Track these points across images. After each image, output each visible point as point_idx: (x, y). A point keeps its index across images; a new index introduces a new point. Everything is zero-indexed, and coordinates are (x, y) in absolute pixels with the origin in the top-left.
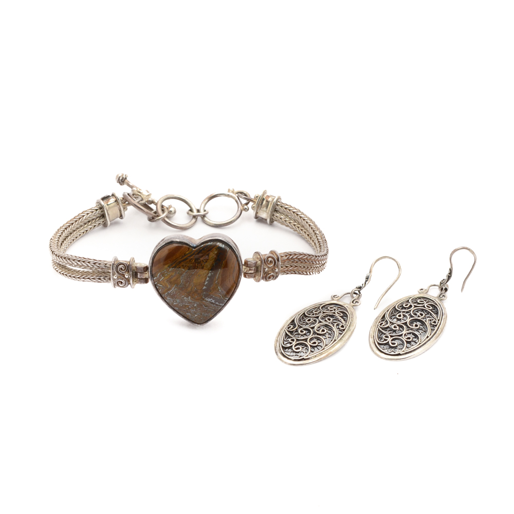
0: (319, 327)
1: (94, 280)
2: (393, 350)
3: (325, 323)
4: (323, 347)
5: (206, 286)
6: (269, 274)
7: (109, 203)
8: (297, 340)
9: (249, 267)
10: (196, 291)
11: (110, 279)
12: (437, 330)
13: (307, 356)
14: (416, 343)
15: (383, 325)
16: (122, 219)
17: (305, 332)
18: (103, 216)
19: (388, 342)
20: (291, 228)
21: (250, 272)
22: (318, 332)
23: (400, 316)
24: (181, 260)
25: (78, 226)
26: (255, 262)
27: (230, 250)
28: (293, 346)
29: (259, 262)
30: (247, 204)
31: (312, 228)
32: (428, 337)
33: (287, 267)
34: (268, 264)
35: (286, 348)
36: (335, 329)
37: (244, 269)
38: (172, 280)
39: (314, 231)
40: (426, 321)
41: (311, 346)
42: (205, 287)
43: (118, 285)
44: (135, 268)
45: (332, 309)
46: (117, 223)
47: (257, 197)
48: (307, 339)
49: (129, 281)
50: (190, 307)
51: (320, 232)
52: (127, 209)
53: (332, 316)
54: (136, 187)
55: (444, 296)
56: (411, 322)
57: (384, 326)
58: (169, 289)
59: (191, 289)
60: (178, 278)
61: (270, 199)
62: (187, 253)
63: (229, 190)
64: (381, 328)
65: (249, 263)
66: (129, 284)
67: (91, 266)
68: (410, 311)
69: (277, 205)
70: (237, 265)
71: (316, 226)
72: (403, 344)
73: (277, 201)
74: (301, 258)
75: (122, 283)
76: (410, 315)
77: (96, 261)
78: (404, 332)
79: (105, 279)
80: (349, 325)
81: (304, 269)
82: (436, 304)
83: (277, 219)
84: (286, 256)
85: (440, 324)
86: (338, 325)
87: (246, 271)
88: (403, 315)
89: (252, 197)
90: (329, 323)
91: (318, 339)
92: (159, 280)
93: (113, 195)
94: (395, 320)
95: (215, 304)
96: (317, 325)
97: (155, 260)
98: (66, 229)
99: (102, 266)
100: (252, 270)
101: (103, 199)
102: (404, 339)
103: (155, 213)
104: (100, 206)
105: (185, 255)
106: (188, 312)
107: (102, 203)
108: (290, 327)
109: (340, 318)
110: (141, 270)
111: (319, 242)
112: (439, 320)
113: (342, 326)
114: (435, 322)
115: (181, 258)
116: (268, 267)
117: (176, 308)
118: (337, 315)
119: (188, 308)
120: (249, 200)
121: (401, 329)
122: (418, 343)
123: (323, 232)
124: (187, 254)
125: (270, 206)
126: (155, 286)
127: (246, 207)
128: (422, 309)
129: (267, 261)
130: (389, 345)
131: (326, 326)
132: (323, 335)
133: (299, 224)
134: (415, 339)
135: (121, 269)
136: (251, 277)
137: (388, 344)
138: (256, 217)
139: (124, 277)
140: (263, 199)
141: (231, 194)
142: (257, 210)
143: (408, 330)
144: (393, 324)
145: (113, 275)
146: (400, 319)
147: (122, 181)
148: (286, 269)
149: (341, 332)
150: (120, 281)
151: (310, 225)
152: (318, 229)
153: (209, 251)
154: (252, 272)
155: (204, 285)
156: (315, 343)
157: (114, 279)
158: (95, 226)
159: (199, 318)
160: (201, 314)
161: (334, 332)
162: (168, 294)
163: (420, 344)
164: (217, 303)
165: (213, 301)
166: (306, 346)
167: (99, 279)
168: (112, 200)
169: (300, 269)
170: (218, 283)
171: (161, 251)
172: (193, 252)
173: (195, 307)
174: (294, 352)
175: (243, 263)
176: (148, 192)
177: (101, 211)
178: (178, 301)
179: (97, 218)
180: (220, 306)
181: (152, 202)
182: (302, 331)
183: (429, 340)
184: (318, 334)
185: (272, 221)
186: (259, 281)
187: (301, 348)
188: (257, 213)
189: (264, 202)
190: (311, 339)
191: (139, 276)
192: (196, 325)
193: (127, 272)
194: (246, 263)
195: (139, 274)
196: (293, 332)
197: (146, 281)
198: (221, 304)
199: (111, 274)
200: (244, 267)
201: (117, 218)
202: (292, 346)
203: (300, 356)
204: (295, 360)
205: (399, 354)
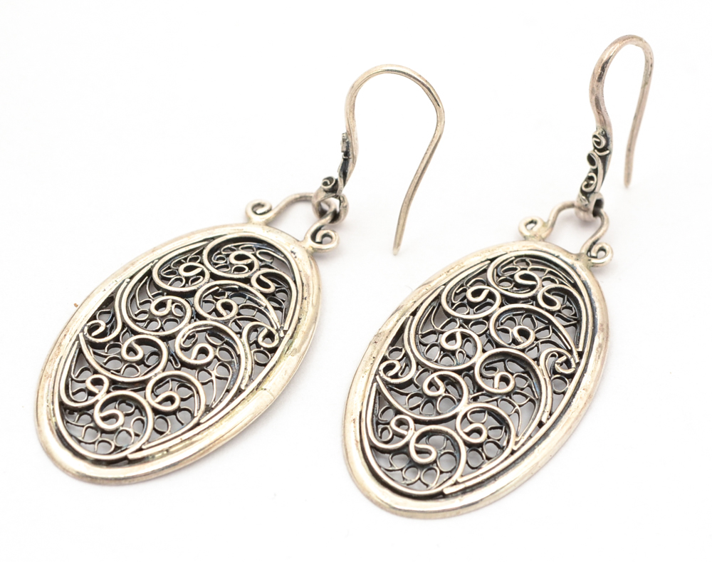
0: (189, 337)
2: (420, 474)
3: (211, 321)
4: (198, 414)
8: (115, 384)
12: (573, 395)
13: (140, 449)
14: (502, 449)
15: (392, 373)
17: (141, 351)
19: (407, 445)
22: (184, 358)
23: (451, 338)
28: (98, 407)
32: (541, 424)
35: (72, 411)
36: (242, 346)
40: (537, 360)
41: (156, 411)
45: (241, 263)
48: (145, 382)
53: (239, 293)
55: (602, 249)
56: (489, 366)
57: (396, 376)
64: (386, 383)
68: (487, 318)
72: (455, 454)
76: (486, 333)
78: (463, 407)
80: (290, 333)
82: (575, 286)
85: (585, 370)
86: (255, 329)
88: (464, 336)
90: (226, 323)
91: (184, 383)
94: (435, 353)
96: (185, 328)
102: (459, 432)
108: (97, 327)
109: (264, 302)
112: (580, 354)
113: (270, 335)
114: (568, 363)
118: (255, 288)
121: (453, 392)
122: (508, 452)
128: (527, 310)
130: (408, 454)
131: (215, 332)
132: (201, 368)
134: (496, 434)
137: (404, 450)
143: (475, 399)
144: (427, 370)
146: (453, 353)
149: (261, 358)
156: (171, 399)
161: (239, 356)
163: (513, 452)
166: (140, 408)
174: (97, 428)
182: (130, 350)
183: (546, 435)
184: (184, 364)
187: (121, 419)
190: (160, 383)
196: (102, 346)
202: (92, 406)
203: (117, 449)
204: (97, 462)
205: (440, 495)
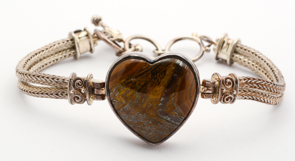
1: (52, 96)
5: (162, 102)
6: (227, 95)
7: (80, 36)
9: (207, 87)
10: (152, 108)
11: (67, 95)
16: (92, 53)
18: (74, 48)
20: (249, 68)
21: (208, 92)
24: (138, 74)
25: (49, 54)
26: (214, 82)
27: (188, 67)
29: (217, 83)
30: (209, 46)
31: (269, 66)
33: (245, 91)
34: (226, 85)
37: (202, 89)
38: (128, 95)
39: (271, 69)
42: (160, 104)
43: (75, 100)
44: (92, 84)
46: (87, 57)
47: (218, 40)
49: (86, 97)
50: (145, 124)
51: (278, 69)
52: (97, 44)
54: (108, 27)
58: (124, 105)
59: (147, 105)
60: (134, 93)
61: (230, 42)
62: (144, 67)
63: (193, 35)
65: (207, 83)
66: (85, 100)
67: (50, 82)
69: (237, 47)
70: (195, 83)
71: (273, 64)
73: (237, 43)
74: (259, 83)
75: (78, 98)
77: (54, 77)
79: (62, 95)
81: (261, 96)
83: (236, 59)
84: (245, 80)
87: (203, 90)
89: (214, 40)
92: (115, 96)
93: (85, 30)
95: (170, 122)
97: (112, 75)
98: (36, 54)
99: (60, 80)
100: (210, 90)
101: (76, 32)
103: (123, 49)
104: (71, 38)
105: (142, 70)
106: (143, 130)
107: (74, 35)
110: (98, 86)
111: (276, 77)
115: (138, 73)
116: (227, 89)
117: (131, 126)
119: (143, 125)
120: (211, 42)
123: (280, 69)
124: (144, 69)
125: (231, 48)
126: (111, 102)
127: (208, 48)
129: (226, 82)
133: (257, 63)
135: (78, 84)
136: (209, 97)
138: (217, 59)
139: (81, 92)
140: (224, 42)
141: (194, 37)
142: (218, 51)
145: (70, 90)
147: (96, 22)
148: (244, 93)
150: (76, 97)
151: (267, 64)
152: (275, 67)
153: (166, 66)
154: (210, 92)
155: (160, 102)
157: (71, 94)
158: (65, 56)
159: (154, 136)
160: (156, 132)
162: (124, 110)
164: (173, 121)
165: (169, 119)
167: (57, 94)
168: (83, 34)
169: (258, 95)
170: (174, 99)
171: (117, 66)
172: (150, 67)
173: (150, 125)
175: (201, 83)
176: (118, 31)
177: (72, 42)
178: (133, 117)
179: (68, 49)
180: (176, 124)
181: (121, 40)
185: (232, 62)
186: (217, 103)
188: (218, 54)
189: (225, 45)
191: (95, 92)
192: (151, 144)
193: (83, 88)
194: (204, 84)
195: (95, 89)
197: (103, 97)
198: (177, 123)
199: (68, 90)
200: (202, 87)
201: (87, 51)
